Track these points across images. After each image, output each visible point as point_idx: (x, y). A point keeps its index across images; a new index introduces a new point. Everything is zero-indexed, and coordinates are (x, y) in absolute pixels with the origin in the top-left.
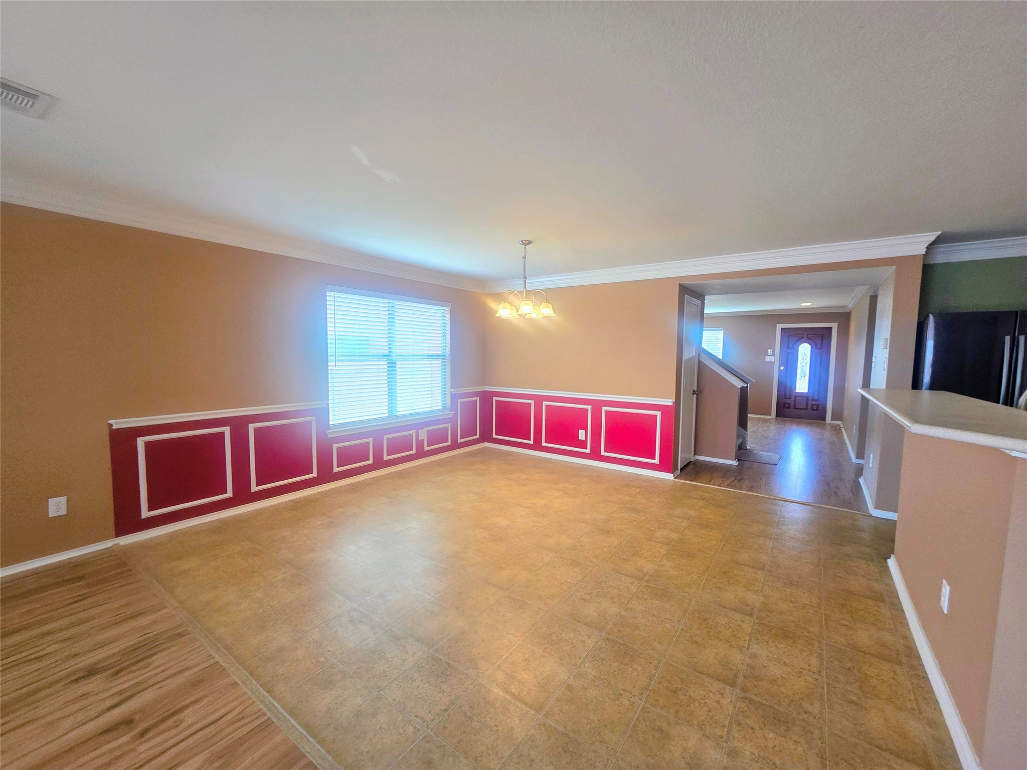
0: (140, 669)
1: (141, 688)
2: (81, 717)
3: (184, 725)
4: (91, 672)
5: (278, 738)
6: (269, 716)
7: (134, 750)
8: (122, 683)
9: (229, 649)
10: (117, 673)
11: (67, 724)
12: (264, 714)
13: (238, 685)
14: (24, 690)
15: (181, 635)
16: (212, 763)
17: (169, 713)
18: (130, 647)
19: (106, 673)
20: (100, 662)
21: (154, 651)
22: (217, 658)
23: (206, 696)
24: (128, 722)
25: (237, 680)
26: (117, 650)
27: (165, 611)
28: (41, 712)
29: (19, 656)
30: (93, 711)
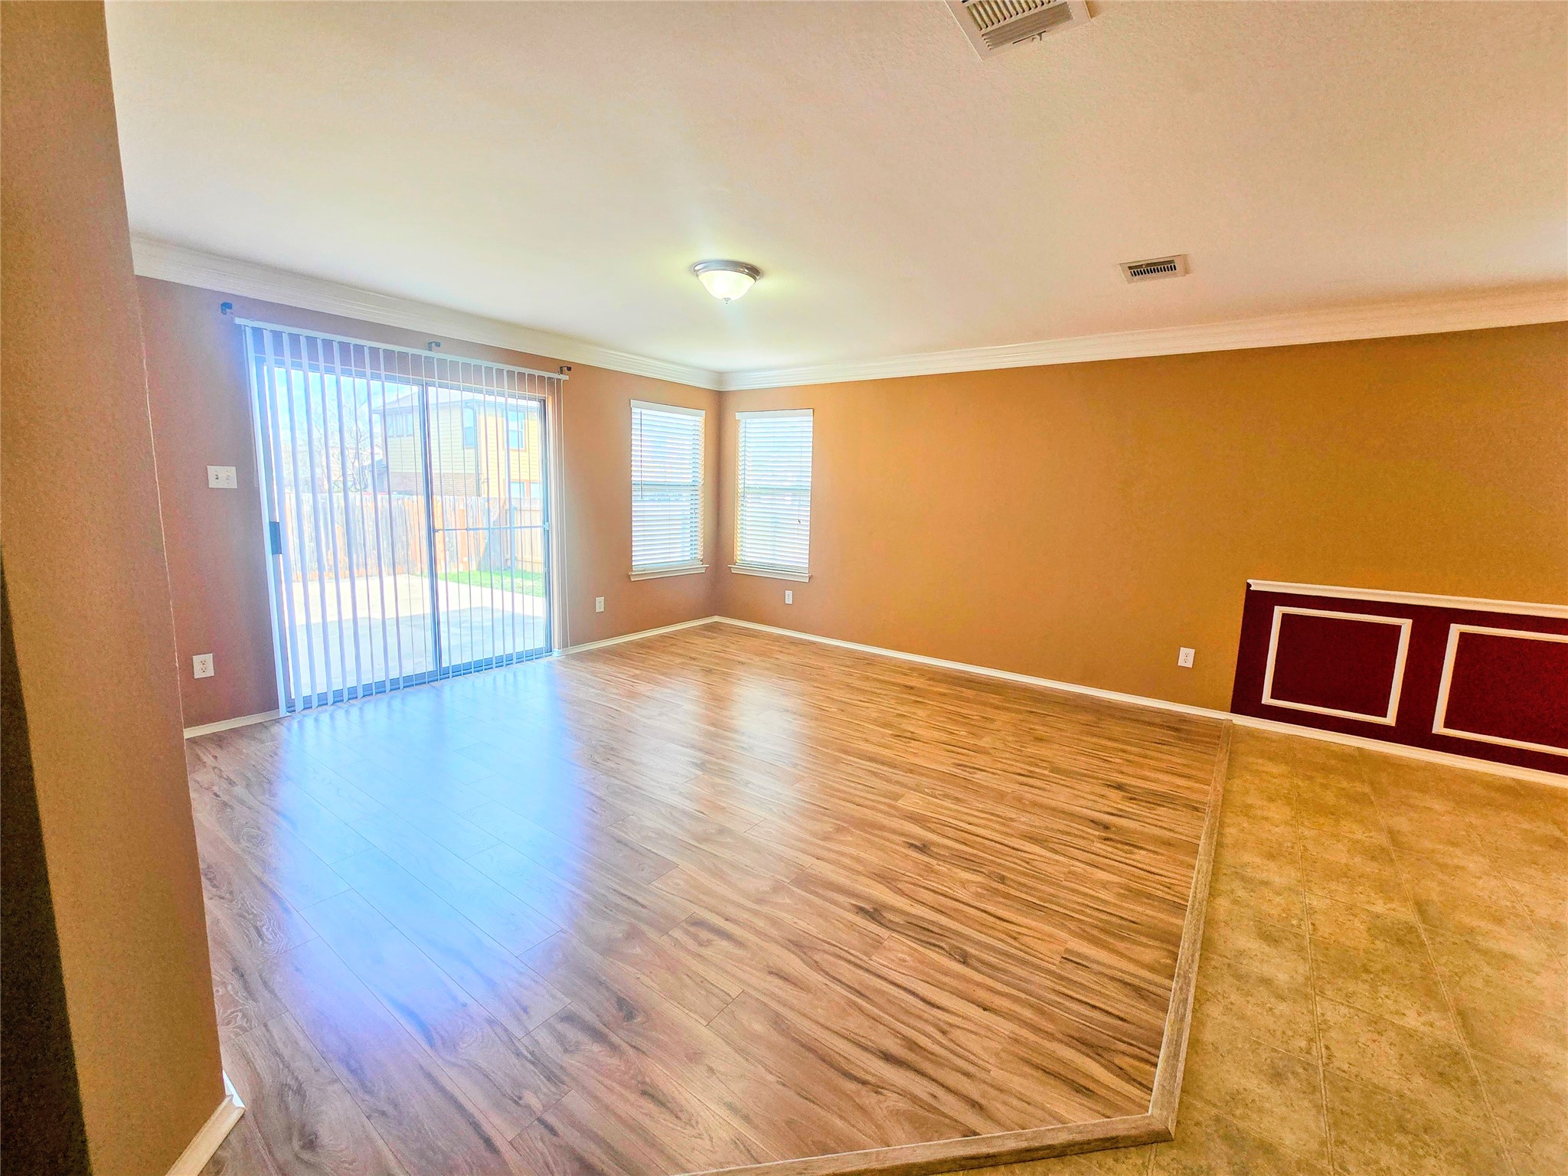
0: (1147, 807)
1: (1134, 817)
2: (1090, 804)
3: (1133, 857)
4: (1119, 787)
5: (1178, 922)
6: (1189, 904)
7: (1093, 841)
8: (1129, 807)
9: (1220, 845)
10: (1131, 799)
11: (1083, 802)
12: (1187, 901)
13: (1194, 869)
14: (1086, 772)
15: (1196, 809)
16: (1122, 888)
17: (1132, 843)
18: (1158, 792)
19: (1125, 794)
20: (1126, 784)
21: (1165, 804)
22: (1201, 843)
23: (1162, 855)
24: (1106, 827)
25: (1196, 866)
26: (1146, 787)
27: (1206, 787)
28: (1079, 787)
29: (1100, 753)
30: (1098, 807)
